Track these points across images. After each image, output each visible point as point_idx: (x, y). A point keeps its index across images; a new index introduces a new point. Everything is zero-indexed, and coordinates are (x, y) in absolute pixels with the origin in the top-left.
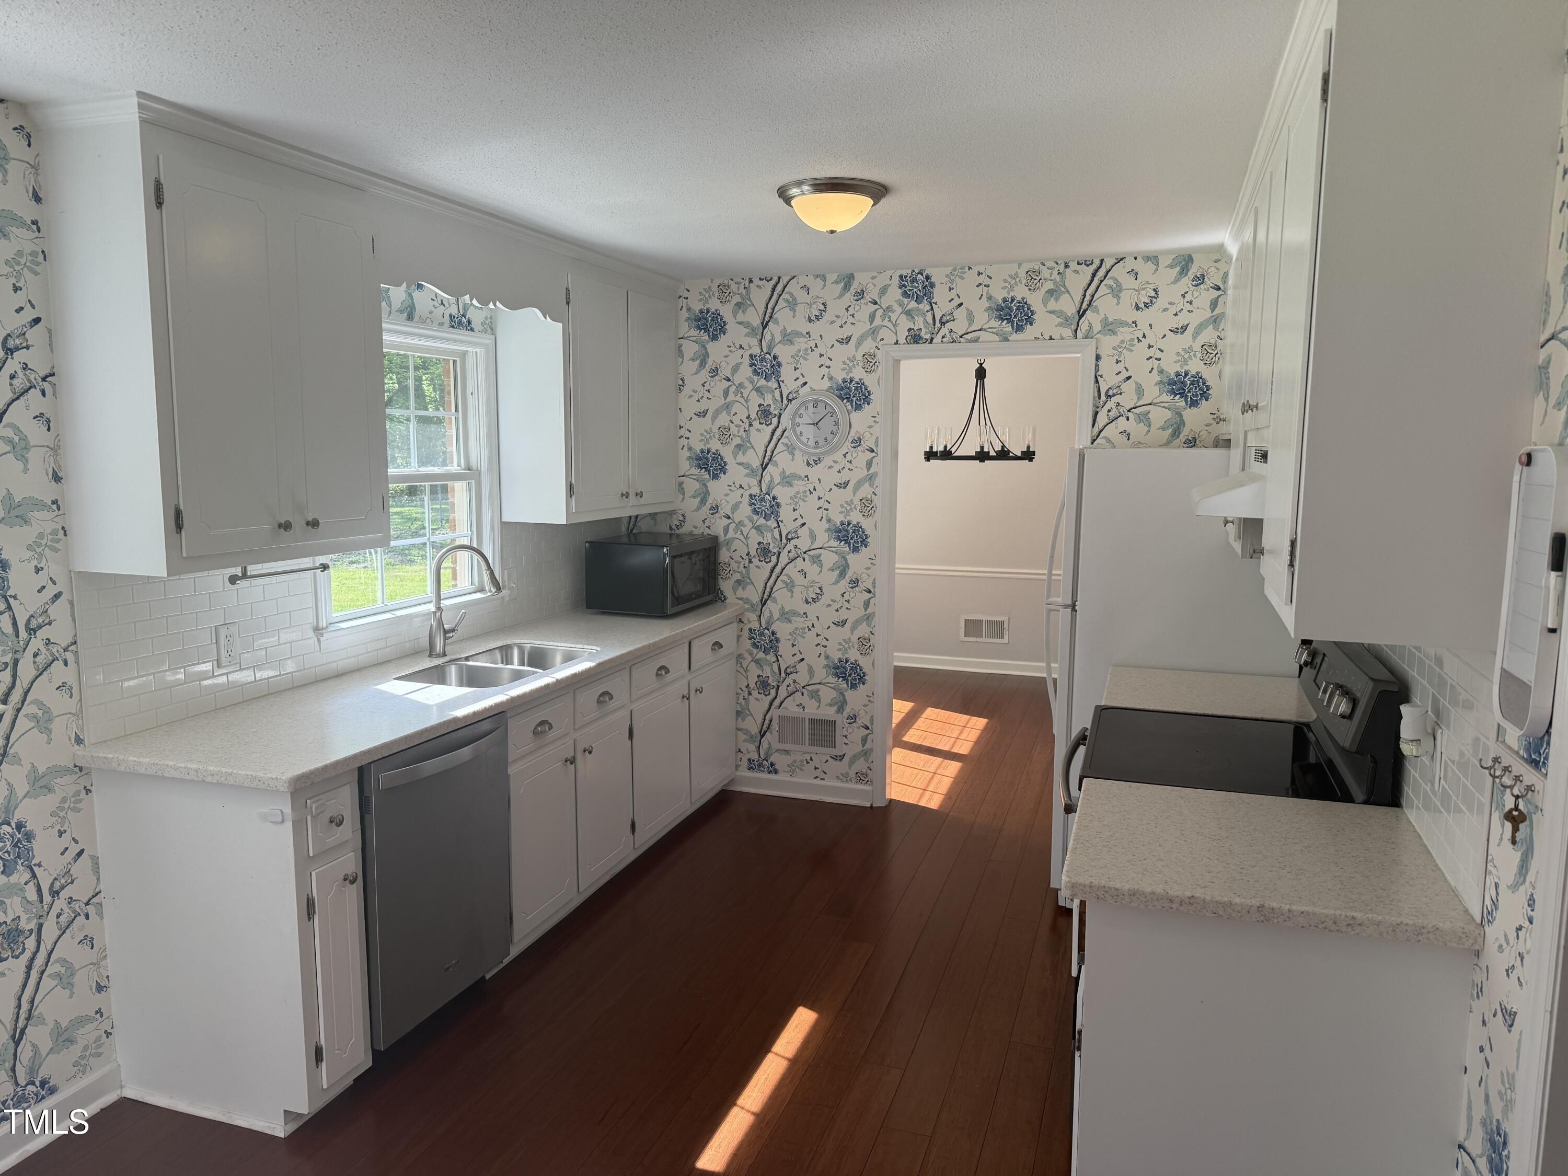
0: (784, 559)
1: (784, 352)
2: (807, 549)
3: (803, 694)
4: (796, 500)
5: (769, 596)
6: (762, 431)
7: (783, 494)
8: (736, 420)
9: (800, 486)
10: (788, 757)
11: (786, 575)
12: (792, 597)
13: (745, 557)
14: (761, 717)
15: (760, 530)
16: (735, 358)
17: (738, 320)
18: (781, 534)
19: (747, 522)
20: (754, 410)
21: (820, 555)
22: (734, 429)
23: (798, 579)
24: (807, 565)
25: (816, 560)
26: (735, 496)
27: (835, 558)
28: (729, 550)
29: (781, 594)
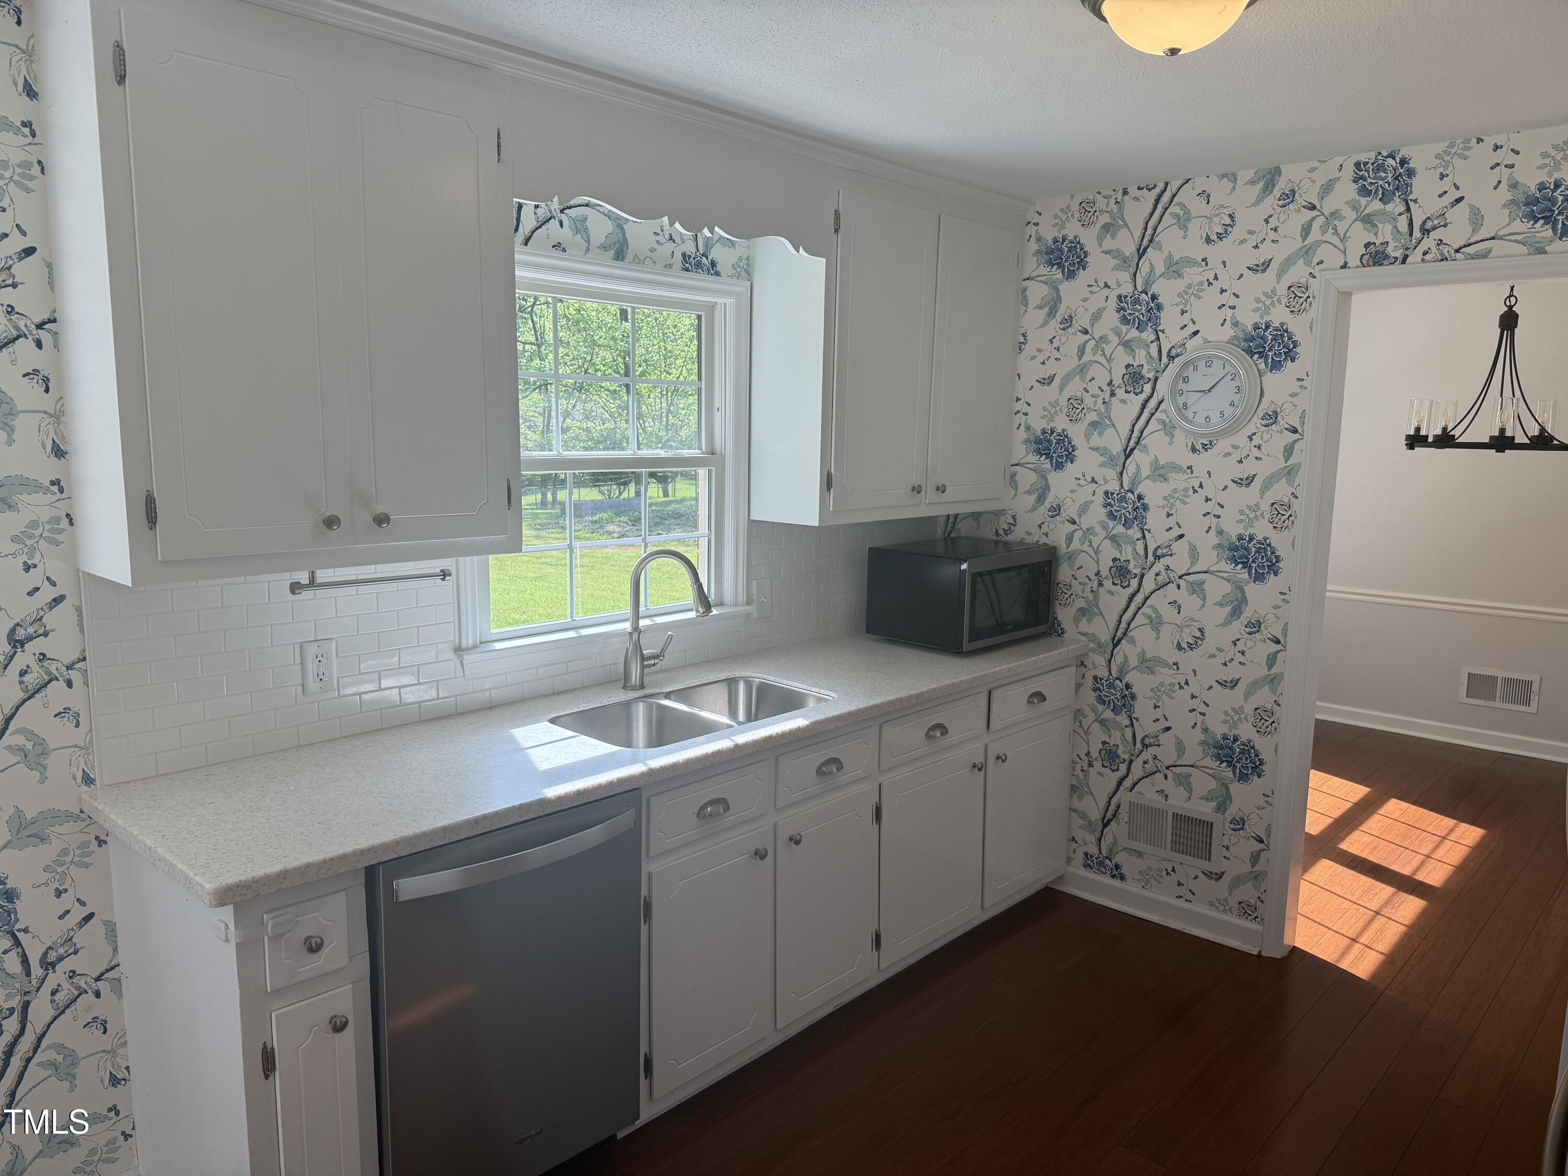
0: (1149, 583)
1: (1166, 290)
2: (1184, 572)
3: (1166, 777)
4: (1172, 501)
5: (1125, 634)
6: (1129, 402)
7: (1153, 492)
8: (1093, 388)
9: (1179, 481)
10: (1139, 860)
11: (1152, 607)
12: (1157, 638)
13: (1093, 577)
14: (1106, 799)
15: (1116, 542)
16: (1096, 301)
17: (1105, 248)
18: (1146, 549)
19: (1098, 529)
20: (1118, 372)
21: (1204, 582)
22: (1089, 401)
23: (1169, 614)
24: (1182, 596)
25: (1197, 589)
26: (1084, 495)
27: (1227, 588)
28: (1071, 566)
29: (1141, 634)
